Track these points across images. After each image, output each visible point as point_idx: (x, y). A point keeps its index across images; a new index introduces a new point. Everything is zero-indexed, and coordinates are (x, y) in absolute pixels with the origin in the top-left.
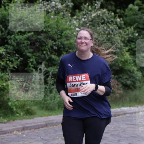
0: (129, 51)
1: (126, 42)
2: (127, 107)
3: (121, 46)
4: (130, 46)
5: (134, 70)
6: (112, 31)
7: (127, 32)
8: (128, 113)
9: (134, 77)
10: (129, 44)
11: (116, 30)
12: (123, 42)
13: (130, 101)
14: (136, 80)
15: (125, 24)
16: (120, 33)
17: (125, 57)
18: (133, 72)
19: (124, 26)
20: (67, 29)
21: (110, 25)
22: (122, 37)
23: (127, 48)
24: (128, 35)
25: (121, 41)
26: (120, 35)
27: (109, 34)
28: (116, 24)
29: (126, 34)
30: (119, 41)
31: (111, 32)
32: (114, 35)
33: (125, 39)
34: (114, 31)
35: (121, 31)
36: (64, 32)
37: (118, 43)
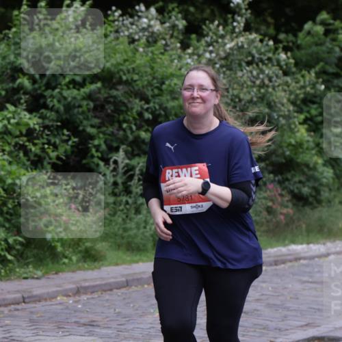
0: (305, 122)
1: (298, 102)
2: (302, 244)
3: (289, 111)
4: (308, 112)
5: (316, 163)
6: (270, 80)
7: (302, 83)
8: (305, 258)
9: (316, 180)
10: (305, 109)
11: (277, 76)
12: (294, 103)
13: (309, 231)
14: (321, 185)
15: (296, 64)
16: (287, 84)
17: (298, 135)
18: (315, 169)
19: (294, 69)
20: (172, 75)
21: (264, 68)
22: (291, 93)
23: (302, 117)
24: (303, 87)
25: (289, 100)
26: (286, 88)
27: (263, 85)
28: (279, 64)
29: (298, 85)
30: (285, 101)
31: (267, 82)
32: (274, 88)
33: (297, 96)
34: (274, 79)
35: (288, 79)
36: (167, 83)
37: (283, 105)
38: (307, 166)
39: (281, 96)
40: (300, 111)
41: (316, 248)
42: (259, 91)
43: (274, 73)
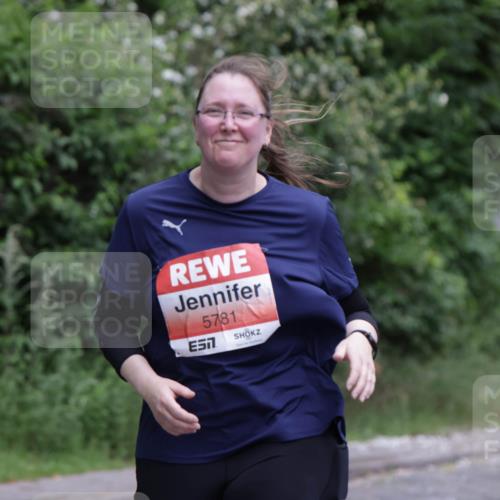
0: (406, 176)
1: (393, 136)
3: (370, 156)
4: (414, 155)
5: (429, 266)
7: (399, 92)
8: (406, 466)
9: (430, 300)
10: (407, 148)
11: (347, 79)
12: (382, 137)
13: (415, 408)
14: (441, 311)
15: (387, 52)
16: (366, 94)
17: (392, 204)
18: (426, 276)
19: (381, 62)
22: (377, 115)
23: (399, 166)
24: (401, 102)
25: (371, 130)
26: (365, 103)
27: (315, 98)
28: (348, 51)
29: (392, 98)
30: (363, 134)
31: (324, 91)
33: (390, 121)
34: (340, 84)
35: (369, 83)
37: (357, 142)
38: (410, 270)
39: (354, 122)
40: (395, 153)
41: (431, 445)
43: (339, 71)
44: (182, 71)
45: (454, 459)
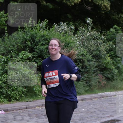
0: (110, 56)
1: (108, 51)
2: (108, 92)
3: (105, 53)
4: (111, 53)
5: (113, 68)
6: (100, 44)
7: (109, 45)
8: (109, 96)
9: (113, 73)
10: (110, 52)
11: (102, 43)
13: (110, 88)
14: (114, 75)
16: (104, 45)
17: (107, 60)
18: (112, 70)
19: (106, 41)
20: (71, 42)
21: (98, 40)
22: (106, 48)
23: (109, 55)
24: (109, 46)
25: (105, 50)
26: (104, 46)
27: (97, 46)
28: (102, 40)
29: (108, 46)
30: (104, 50)
31: (98, 45)
32: (101, 46)
34: (101, 44)
35: (105, 44)
36: (70, 44)
37: (103, 51)
38: (110, 69)
39: (103, 49)
40: (108, 53)
41: (113, 93)
42: (96, 47)
43: (100, 42)
44: (79, 42)
45: (116, 95)
